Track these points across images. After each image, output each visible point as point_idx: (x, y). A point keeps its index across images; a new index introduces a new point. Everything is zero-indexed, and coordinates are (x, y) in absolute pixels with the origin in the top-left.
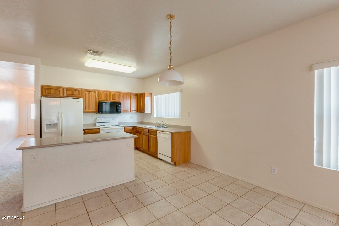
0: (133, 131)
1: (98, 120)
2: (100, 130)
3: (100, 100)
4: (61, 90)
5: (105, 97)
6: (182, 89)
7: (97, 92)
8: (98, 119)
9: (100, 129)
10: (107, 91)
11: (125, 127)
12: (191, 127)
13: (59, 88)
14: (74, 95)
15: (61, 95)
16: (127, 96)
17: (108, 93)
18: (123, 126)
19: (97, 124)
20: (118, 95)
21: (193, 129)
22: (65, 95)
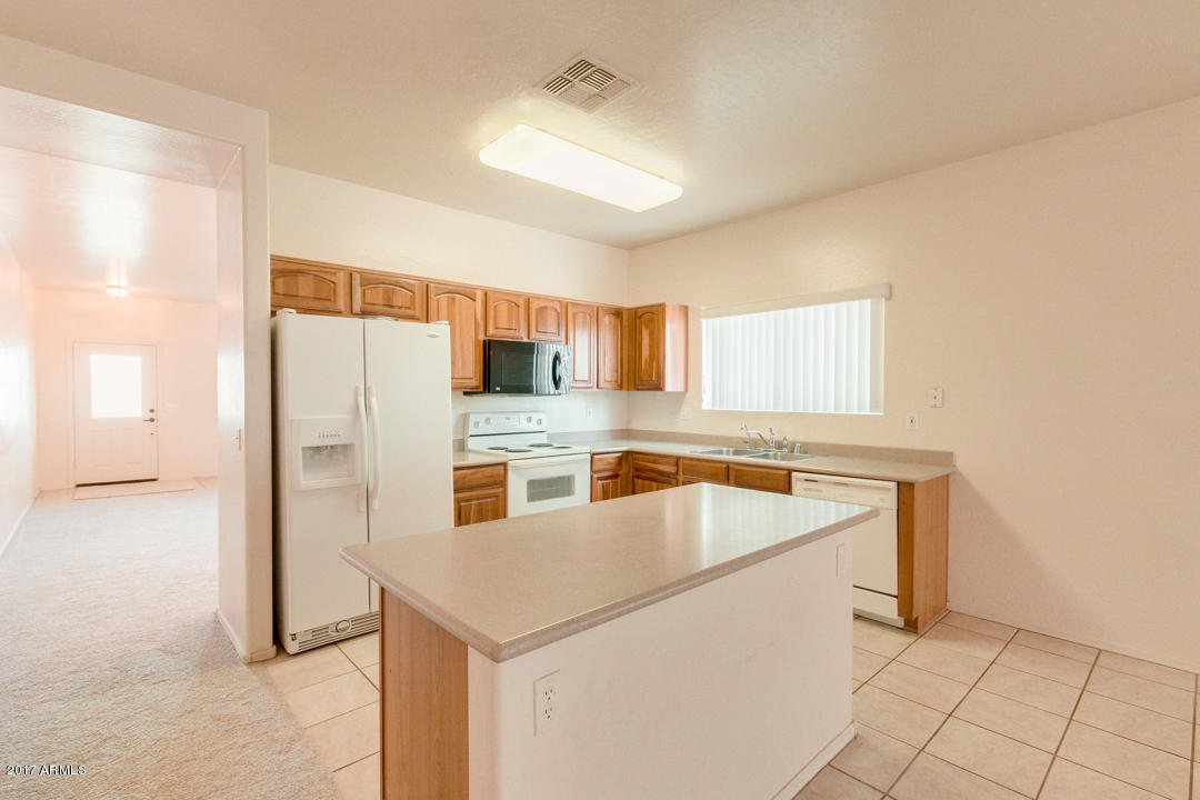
0: (620, 473)
1: (476, 424)
2: (506, 470)
3: (491, 331)
4: (341, 279)
5: (510, 319)
6: (891, 287)
7: (479, 296)
8: (472, 419)
9: (505, 464)
10: (518, 295)
11: (593, 455)
12: (951, 454)
13: (333, 269)
14: (391, 306)
15: (342, 304)
16: (588, 317)
17: (521, 302)
18: (587, 449)
19: (472, 444)
20: (556, 310)
21: (963, 464)
22: (357, 307)
